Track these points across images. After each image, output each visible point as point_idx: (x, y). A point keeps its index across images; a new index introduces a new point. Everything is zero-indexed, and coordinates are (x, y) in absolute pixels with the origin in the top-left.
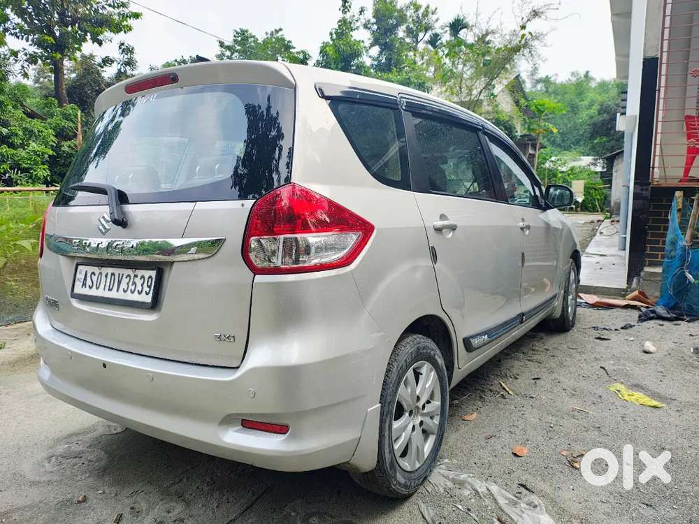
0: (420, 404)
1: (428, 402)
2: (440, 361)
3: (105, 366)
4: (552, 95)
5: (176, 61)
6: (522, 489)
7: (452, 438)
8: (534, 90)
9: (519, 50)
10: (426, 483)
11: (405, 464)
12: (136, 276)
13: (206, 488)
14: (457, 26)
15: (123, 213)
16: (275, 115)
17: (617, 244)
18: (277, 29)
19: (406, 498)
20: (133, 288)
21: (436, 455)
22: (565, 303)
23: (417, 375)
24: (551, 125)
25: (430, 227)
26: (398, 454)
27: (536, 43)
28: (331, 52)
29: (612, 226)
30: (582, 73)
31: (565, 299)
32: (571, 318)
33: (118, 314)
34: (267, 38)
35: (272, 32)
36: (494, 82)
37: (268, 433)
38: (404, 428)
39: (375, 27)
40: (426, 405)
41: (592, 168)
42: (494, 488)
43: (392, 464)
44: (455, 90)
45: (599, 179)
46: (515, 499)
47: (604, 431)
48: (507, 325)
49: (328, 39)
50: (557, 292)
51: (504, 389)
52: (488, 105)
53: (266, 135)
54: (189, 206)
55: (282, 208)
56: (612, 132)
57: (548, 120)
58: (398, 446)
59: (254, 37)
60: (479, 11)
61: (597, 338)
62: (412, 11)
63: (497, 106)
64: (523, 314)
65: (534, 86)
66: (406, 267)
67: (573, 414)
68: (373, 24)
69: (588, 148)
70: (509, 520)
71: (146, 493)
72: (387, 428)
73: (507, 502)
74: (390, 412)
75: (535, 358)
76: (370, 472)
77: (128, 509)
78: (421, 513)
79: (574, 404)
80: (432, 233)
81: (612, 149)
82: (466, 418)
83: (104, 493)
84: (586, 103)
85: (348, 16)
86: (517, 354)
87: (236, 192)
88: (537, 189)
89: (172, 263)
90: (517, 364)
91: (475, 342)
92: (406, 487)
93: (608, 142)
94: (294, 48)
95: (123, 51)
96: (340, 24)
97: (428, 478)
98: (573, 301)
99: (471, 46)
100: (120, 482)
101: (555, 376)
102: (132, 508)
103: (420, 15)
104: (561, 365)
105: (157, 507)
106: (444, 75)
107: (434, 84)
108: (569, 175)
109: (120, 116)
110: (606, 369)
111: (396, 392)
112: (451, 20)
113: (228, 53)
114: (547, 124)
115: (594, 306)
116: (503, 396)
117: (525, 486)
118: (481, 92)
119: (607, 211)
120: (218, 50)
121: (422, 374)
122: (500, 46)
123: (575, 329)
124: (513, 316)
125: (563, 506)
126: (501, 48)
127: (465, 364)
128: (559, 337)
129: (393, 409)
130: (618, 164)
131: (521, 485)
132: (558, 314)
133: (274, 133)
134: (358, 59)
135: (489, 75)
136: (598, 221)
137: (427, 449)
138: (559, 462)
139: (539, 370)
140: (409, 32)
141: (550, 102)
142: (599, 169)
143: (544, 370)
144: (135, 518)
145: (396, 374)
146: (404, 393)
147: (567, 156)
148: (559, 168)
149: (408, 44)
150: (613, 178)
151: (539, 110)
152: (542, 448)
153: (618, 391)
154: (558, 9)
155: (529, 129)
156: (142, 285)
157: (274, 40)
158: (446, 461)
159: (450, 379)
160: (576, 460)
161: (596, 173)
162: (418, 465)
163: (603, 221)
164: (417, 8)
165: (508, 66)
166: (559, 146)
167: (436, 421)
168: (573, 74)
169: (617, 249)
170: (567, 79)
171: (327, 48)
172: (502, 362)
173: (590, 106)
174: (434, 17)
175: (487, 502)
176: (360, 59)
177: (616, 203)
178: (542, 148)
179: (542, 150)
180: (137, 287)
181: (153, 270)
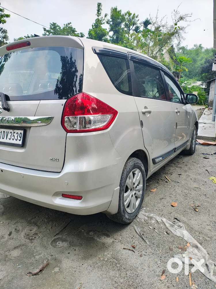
0: (135, 186)
1: (138, 185)
2: (143, 168)
3: (2, 171)
4: (186, 55)
5: (25, 37)
6: (176, 220)
7: (146, 199)
8: (178, 52)
9: (174, 34)
10: (137, 218)
11: (129, 210)
12: (14, 133)
13: (46, 221)
14: (147, 23)
15: (8, 105)
16: (74, 61)
17: (211, 119)
18: (69, 23)
19: (129, 224)
20: (13, 138)
21: (141, 206)
22: (191, 144)
23: (134, 174)
24: (185, 68)
25: (141, 112)
26: (126, 207)
27: (181, 31)
28: (93, 34)
29: (209, 111)
30: (198, 45)
31: (192, 142)
32: (193, 150)
33: (8, 149)
34: (65, 27)
35: (67, 24)
36: (163, 48)
37: (74, 200)
38: (128, 196)
39: (111, 23)
40: (137, 186)
41: (201, 86)
42: (164, 220)
43: (124, 211)
44: (146, 52)
45: (204, 91)
46: (173, 224)
47: (208, 196)
48: (169, 153)
49: (91, 28)
50: (188, 139)
51: (167, 179)
52: (160, 58)
53: (70, 71)
54: (37, 102)
55: (78, 103)
56: (210, 71)
57: (184, 66)
58: (126, 203)
59: (59, 26)
60: (158, 17)
61: (204, 158)
62: (128, 16)
63: (164, 59)
64: (175, 148)
65: (179, 51)
66: (131, 129)
67: (195, 189)
68: (110, 22)
69: (200, 78)
70: (171, 233)
71: (21, 223)
72: (122, 196)
73: (170, 225)
74: (123, 190)
75: (178, 166)
76: (115, 214)
77: (14, 230)
78: (135, 230)
79: (195, 185)
80: (141, 114)
81: (210, 79)
82: (152, 191)
83: (3, 223)
84: (200, 58)
85: (100, 17)
86: (171, 164)
87: (57, 96)
88: (182, 95)
89: (30, 127)
90: (172, 168)
91: (157, 160)
92: (129, 220)
93: (208, 75)
94: (76, 31)
95: (2, 32)
96: (96, 21)
97: (137, 216)
98: (195, 143)
99: (153, 32)
100: (10, 218)
101: (187, 173)
102: (16, 229)
103: (131, 18)
104: (190, 169)
105: (26, 229)
106: (142, 45)
107: (137, 49)
108: (192, 89)
109: (3, 62)
110: (208, 170)
111: (126, 182)
112: (144, 20)
113: (48, 33)
114: (184, 67)
115: (203, 144)
116: (166, 182)
117: (176, 219)
118: (157, 52)
119: (207, 105)
120: (43, 32)
121: (136, 174)
122: (166, 32)
123: (195, 154)
124: (172, 149)
125: (192, 227)
126: (166, 33)
127: (153, 169)
128: (188, 158)
129: (124, 188)
130: (212, 85)
131: (175, 218)
132: (188, 148)
133: (74, 69)
134: (105, 37)
135: (161, 45)
136: (203, 109)
137: (137, 204)
138: (190, 209)
139: (180, 171)
140: (126, 25)
141: (185, 58)
142: (204, 87)
143: (183, 171)
144: (17, 233)
145: (126, 174)
146: (129, 182)
147: (191, 81)
148: (188, 86)
149: (125, 31)
150: (210, 91)
151: (181, 61)
152: (183, 203)
153: (213, 180)
154: (191, 16)
155: (176, 69)
156: (17, 137)
157: (68, 28)
158: (145, 208)
159: (146, 176)
160: (197, 208)
161: (203, 88)
162: (133, 211)
163: (205, 109)
164: (130, 14)
165: (169, 41)
166: (188, 77)
167: (141, 193)
168: (195, 46)
169: (211, 121)
170: (192, 48)
171: (92, 32)
172: (166, 167)
173: (201, 60)
174: (137, 19)
175: (162, 225)
176: (106, 37)
177: (210, 101)
178: (181, 77)
179: (181, 78)
180: (15, 137)
181: (22, 130)
